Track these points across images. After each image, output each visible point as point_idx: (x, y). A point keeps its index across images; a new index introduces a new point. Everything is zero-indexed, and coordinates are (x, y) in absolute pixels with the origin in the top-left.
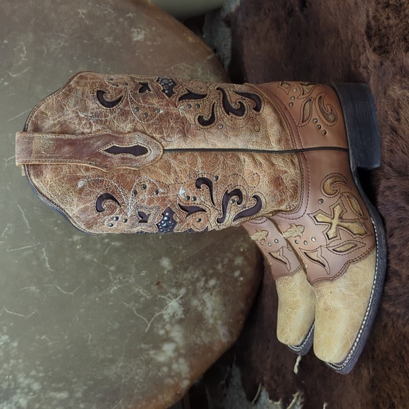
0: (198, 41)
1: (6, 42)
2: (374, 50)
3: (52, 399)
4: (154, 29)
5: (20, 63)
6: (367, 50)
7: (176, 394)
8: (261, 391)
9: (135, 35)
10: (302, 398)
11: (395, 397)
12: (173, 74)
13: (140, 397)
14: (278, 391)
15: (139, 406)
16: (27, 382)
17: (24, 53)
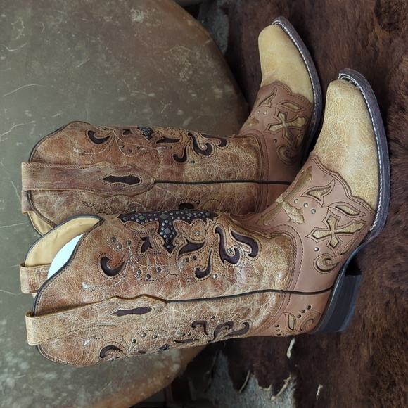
0: (197, 25)
1: (3, 16)
2: (384, 28)
3: (40, 379)
4: (153, 10)
5: (17, 38)
6: (376, 28)
7: (166, 378)
8: (249, 379)
9: (135, 15)
10: (294, 383)
11: (396, 374)
12: (171, 56)
13: (130, 381)
14: (268, 377)
15: (128, 389)
16: (15, 361)
17: (21, 28)
